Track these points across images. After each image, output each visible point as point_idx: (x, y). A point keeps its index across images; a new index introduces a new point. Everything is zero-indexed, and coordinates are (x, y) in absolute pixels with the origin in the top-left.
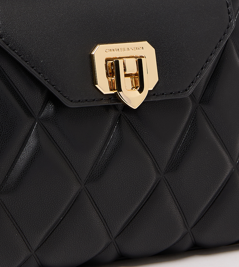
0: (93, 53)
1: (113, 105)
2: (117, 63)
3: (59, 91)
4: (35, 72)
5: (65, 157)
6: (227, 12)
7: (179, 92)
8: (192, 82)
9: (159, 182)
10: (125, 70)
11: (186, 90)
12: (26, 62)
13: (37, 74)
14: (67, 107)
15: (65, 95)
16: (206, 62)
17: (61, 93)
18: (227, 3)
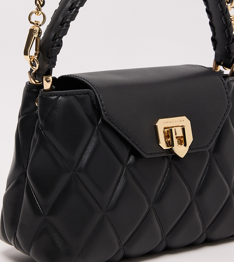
0: (157, 125)
1: (166, 156)
2: (171, 130)
3: (140, 148)
4: (126, 137)
5: (142, 188)
6: (227, 97)
7: (204, 147)
8: (211, 141)
9: (192, 202)
10: (176, 134)
11: (208, 146)
12: (121, 130)
13: (128, 138)
14: (145, 157)
15: (143, 150)
16: (218, 128)
17: (141, 149)
18: (227, 92)
